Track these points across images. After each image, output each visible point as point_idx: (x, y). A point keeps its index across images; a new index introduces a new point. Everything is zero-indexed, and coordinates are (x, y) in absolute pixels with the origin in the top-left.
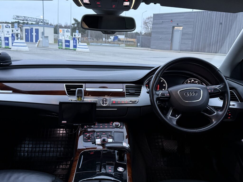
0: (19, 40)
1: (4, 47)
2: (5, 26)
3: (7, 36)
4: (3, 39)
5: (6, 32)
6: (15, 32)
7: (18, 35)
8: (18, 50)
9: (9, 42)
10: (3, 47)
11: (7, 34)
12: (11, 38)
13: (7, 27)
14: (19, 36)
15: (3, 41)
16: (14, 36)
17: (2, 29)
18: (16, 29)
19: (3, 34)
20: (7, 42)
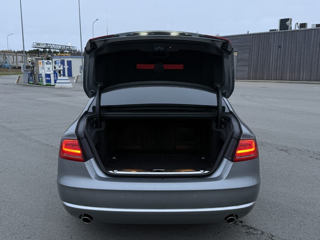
0: (62, 76)
1: (46, 85)
2: (46, 63)
3: (49, 73)
4: (44, 76)
5: (47, 69)
6: (57, 68)
7: (60, 71)
8: (62, 87)
9: (50, 79)
10: (44, 85)
11: (47, 71)
12: (53, 75)
13: (48, 64)
14: (62, 73)
15: (44, 78)
16: (56, 72)
17: (42, 65)
18: (58, 65)
19: (44, 71)
20: (48, 78)
